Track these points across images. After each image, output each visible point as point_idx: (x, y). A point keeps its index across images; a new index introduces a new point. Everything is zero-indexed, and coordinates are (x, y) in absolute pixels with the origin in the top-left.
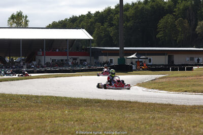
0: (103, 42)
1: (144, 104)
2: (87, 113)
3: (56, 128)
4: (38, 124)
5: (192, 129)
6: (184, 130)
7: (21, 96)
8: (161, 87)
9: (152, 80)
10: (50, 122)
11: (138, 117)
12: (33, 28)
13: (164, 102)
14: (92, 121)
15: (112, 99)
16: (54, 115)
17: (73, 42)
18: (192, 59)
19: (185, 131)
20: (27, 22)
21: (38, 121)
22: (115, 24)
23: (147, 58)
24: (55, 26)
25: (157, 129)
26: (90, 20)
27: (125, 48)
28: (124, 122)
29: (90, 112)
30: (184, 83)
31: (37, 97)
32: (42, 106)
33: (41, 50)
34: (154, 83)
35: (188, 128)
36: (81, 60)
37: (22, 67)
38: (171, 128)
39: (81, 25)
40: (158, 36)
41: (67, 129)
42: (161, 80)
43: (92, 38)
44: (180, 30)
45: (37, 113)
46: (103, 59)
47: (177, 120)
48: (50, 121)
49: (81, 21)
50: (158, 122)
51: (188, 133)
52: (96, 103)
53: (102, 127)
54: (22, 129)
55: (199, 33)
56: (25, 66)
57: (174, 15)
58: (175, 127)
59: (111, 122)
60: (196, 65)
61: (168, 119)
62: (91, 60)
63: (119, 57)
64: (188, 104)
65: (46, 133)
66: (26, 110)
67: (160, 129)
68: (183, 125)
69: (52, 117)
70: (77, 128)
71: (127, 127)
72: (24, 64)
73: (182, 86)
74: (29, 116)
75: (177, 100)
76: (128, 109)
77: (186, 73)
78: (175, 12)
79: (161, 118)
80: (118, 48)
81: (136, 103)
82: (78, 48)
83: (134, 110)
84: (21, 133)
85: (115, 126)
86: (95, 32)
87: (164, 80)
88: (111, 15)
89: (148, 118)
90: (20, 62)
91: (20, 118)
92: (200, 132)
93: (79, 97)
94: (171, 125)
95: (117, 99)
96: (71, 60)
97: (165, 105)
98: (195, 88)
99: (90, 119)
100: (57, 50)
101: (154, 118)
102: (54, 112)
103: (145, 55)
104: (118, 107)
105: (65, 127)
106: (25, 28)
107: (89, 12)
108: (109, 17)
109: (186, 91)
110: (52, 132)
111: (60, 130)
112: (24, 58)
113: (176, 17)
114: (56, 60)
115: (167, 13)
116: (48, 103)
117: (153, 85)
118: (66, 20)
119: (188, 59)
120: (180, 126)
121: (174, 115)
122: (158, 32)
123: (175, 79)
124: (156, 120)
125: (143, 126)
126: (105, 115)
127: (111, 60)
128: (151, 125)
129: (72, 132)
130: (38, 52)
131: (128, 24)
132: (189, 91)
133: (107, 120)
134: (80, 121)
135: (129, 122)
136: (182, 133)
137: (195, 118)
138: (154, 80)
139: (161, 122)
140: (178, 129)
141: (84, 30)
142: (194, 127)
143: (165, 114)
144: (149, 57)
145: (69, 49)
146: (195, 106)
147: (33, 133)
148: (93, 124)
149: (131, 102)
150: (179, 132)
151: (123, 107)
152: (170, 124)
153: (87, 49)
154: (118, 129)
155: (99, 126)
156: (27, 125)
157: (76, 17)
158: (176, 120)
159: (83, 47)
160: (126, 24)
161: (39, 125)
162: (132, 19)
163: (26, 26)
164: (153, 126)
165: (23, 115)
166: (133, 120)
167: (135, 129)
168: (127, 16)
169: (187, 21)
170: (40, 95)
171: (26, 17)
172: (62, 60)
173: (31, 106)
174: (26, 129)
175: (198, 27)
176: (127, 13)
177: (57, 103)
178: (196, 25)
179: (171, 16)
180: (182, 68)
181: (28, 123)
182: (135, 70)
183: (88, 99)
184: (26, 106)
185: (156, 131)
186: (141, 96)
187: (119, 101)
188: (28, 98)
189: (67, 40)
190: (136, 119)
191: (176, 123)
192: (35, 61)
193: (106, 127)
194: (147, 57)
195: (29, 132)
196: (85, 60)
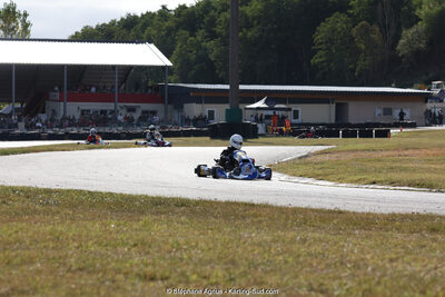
0: (193, 72)
1: (281, 210)
2: (159, 229)
3: (90, 261)
4: (49, 252)
5: (388, 265)
6: (370, 269)
7: (14, 190)
8: (320, 172)
9: (300, 158)
10: (78, 248)
11: (269, 238)
12: (39, 40)
13: (327, 205)
14: (168, 247)
15: (213, 199)
16: (85, 232)
17: (127, 72)
18: (388, 112)
19: (373, 270)
20: (26, 26)
21: (51, 245)
22: (220, 35)
23: (290, 109)
24: (87, 36)
25: (311, 265)
26: (167, 24)
27: (242, 87)
28: (240, 250)
29: (165, 226)
30: (370, 164)
31: (48, 192)
32: (58, 212)
33: (56, 88)
34: (305, 164)
35: (380, 263)
36: (144, 112)
37: (16, 126)
38: (342, 263)
39: (144, 36)
40: (315, 60)
41: (113, 264)
42: (320, 158)
43: (169, 63)
44: (363, 47)
45: (49, 228)
46: (194, 110)
47: (355, 245)
48: (76, 244)
49: (145, 26)
50: (312, 249)
51: (378, 274)
52: (177, 206)
53: (190, 258)
54: (15, 261)
55: (403, 56)
56: (22, 125)
57: (350, 15)
58: (350, 262)
59: (210, 249)
60: (396, 125)
61: (336, 243)
62: (166, 112)
63: (227, 106)
64: (378, 211)
65: (69, 270)
66: (23, 221)
67: (319, 264)
68: (368, 257)
69: (80, 236)
70: (136, 260)
71: (247, 259)
72: (19, 120)
73: (365, 171)
74: (30, 234)
75: (356, 202)
76: (248, 221)
77: (374, 142)
78: (351, 7)
79: (321, 241)
80: (227, 87)
81: (265, 206)
82: (137, 86)
83: (260, 222)
84: (14, 272)
85: (220, 259)
86: (177, 49)
87: (327, 157)
88: (212, 13)
89: (293, 241)
90: (10, 115)
91: (11, 239)
92: (406, 273)
93: (140, 193)
94: (342, 256)
95: (222, 198)
96: (124, 112)
97: (330, 212)
98: (395, 176)
99: (166, 243)
100: (93, 90)
101: (304, 241)
102: (85, 227)
103: (284, 103)
104: (226, 217)
105: (109, 259)
106: (22, 40)
107: (164, 7)
108: (207, 19)
109: (374, 183)
110: (81, 270)
111: (98, 265)
112: (19, 105)
113: (355, 20)
114: (89, 111)
115: (335, 11)
116: (73, 206)
117: (303, 169)
118: (113, 23)
119: (379, 111)
120: (363, 259)
121: (349, 234)
122: (315, 52)
123: (351, 155)
124: (309, 245)
125: (281, 258)
126: (196, 232)
127: (211, 113)
128: (299, 256)
129: (124, 271)
130: (52, 94)
131: (249, 34)
132: (381, 183)
133: (202, 245)
134: (142, 245)
135: (250, 248)
136: (365, 274)
137: (395, 241)
138: (306, 156)
139: (319, 249)
140: (356, 266)
141: (152, 46)
142: (391, 260)
143: (327, 232)
144: (294, 107)
145: (119, 87)
146: (394, 215)
147: (39, 272)
148: (170, 252)
149: (253, 205)
150: (358, 272)
151: (237, 217)
152: (339, 254)
153: (157, 89)
154: (226, 263)
155: (185, 257)
156: (27, 253)
157: (135, 17)
158: (353, 245)
159: (150, 84)
160: (245, 34)
161: (52, 254)
162: (258, 24)
163: (24, 36)
164: (301, 259)
165: (16, 232)
166: (259, 245)
167: (263, 264)
168: (246, 15)
169: (377, 29)
170: (54, 187)
171: (26, 15)
172: (103, 112)
173: (35, 211)
174: (23, 262)
175: (402, 41)
176: (248, 10)
177: (92, 206)
178: (398, 37)
179: (344, 17)
180: (365, 131)
181: (29, 249)
182: (263, 135)
183: (159, 198)
184: (25, 211)
185: (308, 269)
186: (277, 193)
187: (228, 203)
188: (29, 193)
189: (113, 67)
190: (266, 242)
191: (352, 252)
192: (44, 112)
193: (200, 260)
194: (290, 106)
195: (31, 268)
196: (154, 113)
